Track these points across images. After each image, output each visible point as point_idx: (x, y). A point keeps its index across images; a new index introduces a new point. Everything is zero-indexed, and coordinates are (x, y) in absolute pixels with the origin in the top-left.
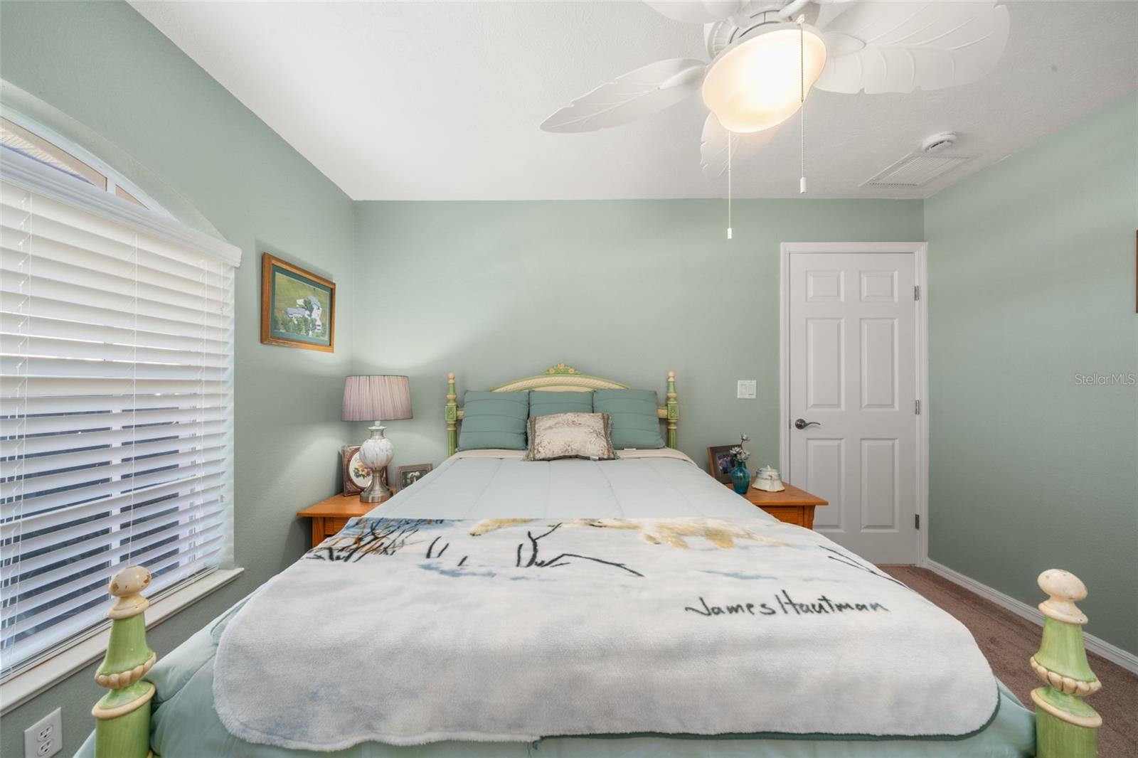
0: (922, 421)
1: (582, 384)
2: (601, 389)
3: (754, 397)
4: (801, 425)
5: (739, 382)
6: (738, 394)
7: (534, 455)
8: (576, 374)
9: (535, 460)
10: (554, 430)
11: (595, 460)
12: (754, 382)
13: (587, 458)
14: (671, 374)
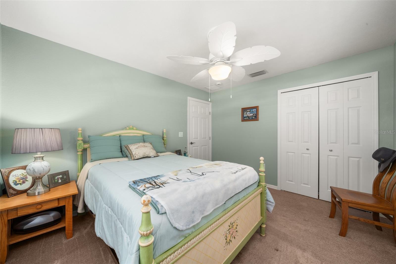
0: (211, 141)
1: (139, 133)
2: (146, 135)
3: (182, 136)
4: (192, 143)
5: (179, 133)
6: (179, 135)
7: (134, 158)
8: (136, 129)
9: (134, 160)
10: (139, 149)
11: (152, 157)
12: (182, 133)
13: (150, 157)
14: (165, 130)
